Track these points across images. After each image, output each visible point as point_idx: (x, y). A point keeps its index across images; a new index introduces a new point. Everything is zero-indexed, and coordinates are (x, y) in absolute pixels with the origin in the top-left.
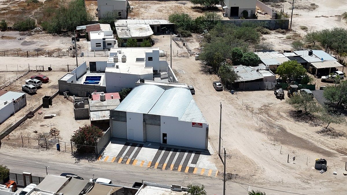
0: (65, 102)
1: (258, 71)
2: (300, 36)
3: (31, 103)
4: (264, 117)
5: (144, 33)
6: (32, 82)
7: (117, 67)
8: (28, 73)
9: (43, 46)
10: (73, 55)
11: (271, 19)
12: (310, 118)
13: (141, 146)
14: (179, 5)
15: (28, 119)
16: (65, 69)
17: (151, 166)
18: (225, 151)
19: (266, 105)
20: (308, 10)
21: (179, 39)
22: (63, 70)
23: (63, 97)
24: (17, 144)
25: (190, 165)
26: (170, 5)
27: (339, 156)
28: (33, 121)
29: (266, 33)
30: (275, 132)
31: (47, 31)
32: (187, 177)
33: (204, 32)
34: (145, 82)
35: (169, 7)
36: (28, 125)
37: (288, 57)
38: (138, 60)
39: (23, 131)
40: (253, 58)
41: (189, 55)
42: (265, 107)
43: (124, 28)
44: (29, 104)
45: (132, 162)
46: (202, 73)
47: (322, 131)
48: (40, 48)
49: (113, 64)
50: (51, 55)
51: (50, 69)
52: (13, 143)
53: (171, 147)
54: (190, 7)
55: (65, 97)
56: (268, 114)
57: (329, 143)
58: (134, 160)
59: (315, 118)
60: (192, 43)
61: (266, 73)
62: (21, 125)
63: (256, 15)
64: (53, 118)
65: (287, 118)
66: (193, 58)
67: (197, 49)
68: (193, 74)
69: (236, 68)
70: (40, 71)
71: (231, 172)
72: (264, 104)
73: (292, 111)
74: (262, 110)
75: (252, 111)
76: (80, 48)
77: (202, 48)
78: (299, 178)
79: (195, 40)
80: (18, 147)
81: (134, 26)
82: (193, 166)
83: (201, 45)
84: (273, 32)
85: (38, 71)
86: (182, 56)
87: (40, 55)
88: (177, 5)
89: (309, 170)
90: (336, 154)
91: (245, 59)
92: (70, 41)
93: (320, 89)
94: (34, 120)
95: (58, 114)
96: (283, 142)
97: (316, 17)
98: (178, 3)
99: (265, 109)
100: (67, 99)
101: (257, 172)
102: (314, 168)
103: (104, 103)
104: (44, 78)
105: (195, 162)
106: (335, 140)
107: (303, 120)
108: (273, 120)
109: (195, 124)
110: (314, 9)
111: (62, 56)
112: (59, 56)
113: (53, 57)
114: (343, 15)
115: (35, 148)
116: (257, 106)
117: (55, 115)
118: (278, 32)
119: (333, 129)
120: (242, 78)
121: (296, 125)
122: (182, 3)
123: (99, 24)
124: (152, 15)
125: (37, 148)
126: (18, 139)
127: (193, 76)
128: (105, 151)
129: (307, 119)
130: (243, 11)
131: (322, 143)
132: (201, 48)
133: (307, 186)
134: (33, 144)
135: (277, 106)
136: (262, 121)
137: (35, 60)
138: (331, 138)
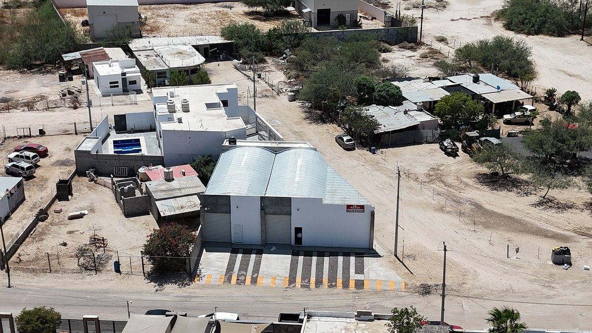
0: (93, 188)
1: (406, 112)
2: (440, 53)
3: (32, 194)
4: (438, 186)
5: (189, 61)
6: (22, 157)
7: (180, 121)
8: (4, 142)
9: (9, 92)
10: (73, 106)
11: (384, 26)
12: (513, 183)
13: (260, 252)
14: (221, 9)
15: (40, 223)
16: (68, 131)
17: (289, 285)
18: (445, 246)
19: (434, 168)
20: (435, 9)
21: (247, 67)
22: (66, 133)
23: (86, 179)
24: (37, 268)
25: (354, 276)
26: (207, 10)
27: (581, 240)
28: (50, 226)
29: (386, 51)
30: (467, 211)
31: (6, 66)
32: (357, 297)
33: (285, 53)
34: (238, 144)
35: (206, 14)
36: (43, 233)
37: (442, 87)
38: (210, 106)
39: (39, 245)
40: (395, 91)
41: (275, 93)
42: (435, 171)
43: (148, 53)
44: (30, 197)
45: (254, 281)
46: (309, 122)
47: (540, 204)
48: (5, 96)
49: (168, 116)
50: (32, 108)
51: (42, 133)
52: (30, 267)
53: (310, 249)
54: (243, 13)
55: (92, 180)
56: (443, 182)
57: (558, 221)
58: (257, 277)
59: (519, 182)
60: (272, 73)
61: (419, 115)
62: (31, 235)
63: (358, 20)
64: (85, 217)
65: (476, 186)
66: (284, 99)
67: (284, 82)
68: (294, 125)
69: (368, 110)
70: (25, 137)
71: (425, 281)
72: (431, 167)
73: (479, 174)
74: (431, 176)
75: (416, 179)
76: (80, 92)
77: (292, 80)
78: (535, 281)
79: (273, 68)
80: (42, 274)
81: (165, 49)
82: (359, 277)
83: (288, 75)
84: (395, 48)
85: (21, 137)
86: (263, 96)
87: (11, 109)
88: (218, 9)
89: (545, 266)
90: (575, 237)
91: (380, 95)
92: (55, 80)
93: (508, 136)
94: (52, 224)
95: (92, 210)
96: (487, 226)
97: (452, 20)
98: (219, 6)
99: (436, 175)
100: (95, 182)
101: (466, 277)
102: (552, 263)
103: (174, 184)
104: (41, 149)
105: (360, 270)
106: (563, 215)
107: (503, 187)
108: (456, 191)
109: (351, 207)
110: (444, 7)
111: (54, 108)
112: (49, 108)
113: (38, 110)
114: (492, 15)
115: (74, 273)
116: (421, 170)
117: (86, 212)
118: (403, 48)
119: (553, 199)
120: (385, 126)
121: (494, 196)
122: (226, 7)
123: (102, 47)
124: (182, 28)
125: (78, 273)
126: (37, 259)
127: (297, 128)
128: (200, 267)
129: (508, 186)
130: (337, 16)
131: (547, 221)
132: (289, 81)
133: (552, 292)
134: (67, 266)
135: (453, 168)
136: (440, 195)
137: (7, 119)
138: (556, 213)
